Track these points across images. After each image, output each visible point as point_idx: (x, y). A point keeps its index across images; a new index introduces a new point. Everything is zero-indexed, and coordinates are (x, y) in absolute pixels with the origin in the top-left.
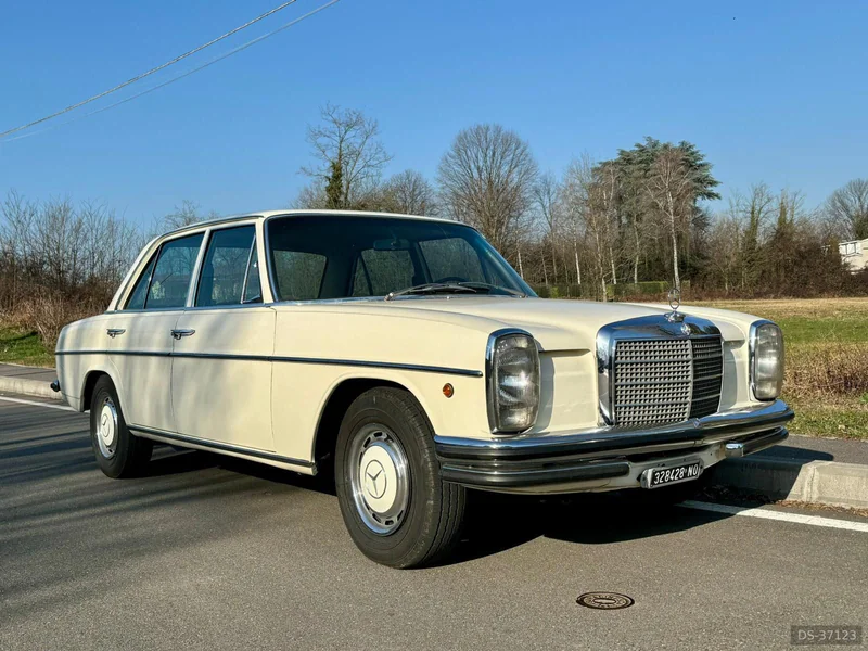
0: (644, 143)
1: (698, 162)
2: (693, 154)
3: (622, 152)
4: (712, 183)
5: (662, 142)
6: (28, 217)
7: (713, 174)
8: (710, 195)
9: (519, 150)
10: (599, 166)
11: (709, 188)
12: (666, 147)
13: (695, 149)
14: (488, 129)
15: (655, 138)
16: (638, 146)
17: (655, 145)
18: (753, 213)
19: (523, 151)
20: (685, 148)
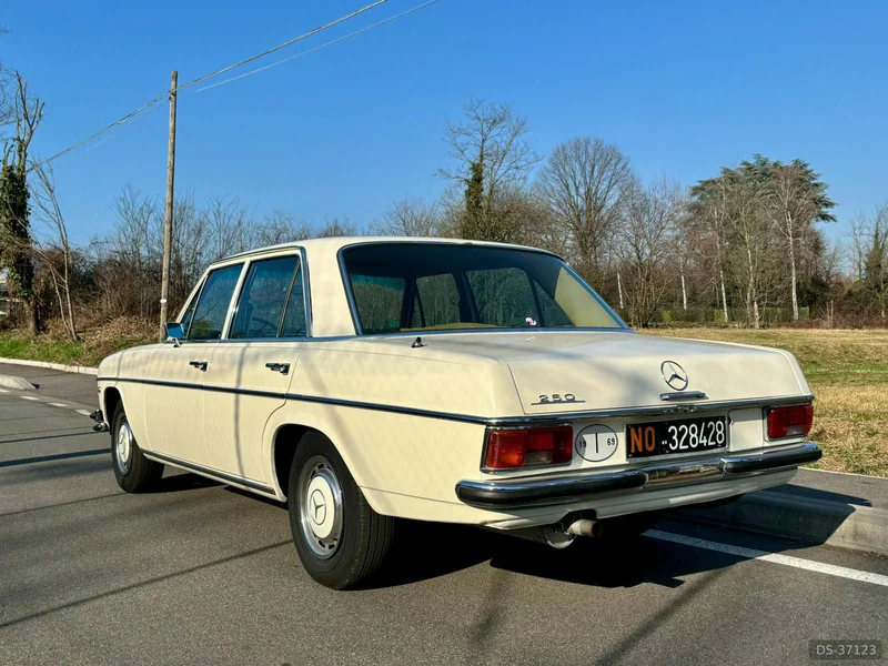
0: (752, 161)
1: (812, 182)
2: (807, 172)
3: (726, 171)
4: (827, 205)
5: (772, 160)
6: (146, 215)
7: (829, 194)
8: (825, 217)
9: (620, 166)
10: (699, 184)
11: (824, 210)
12: (776, 165)
13: (809, 168)
14: (587, 143)
15: (764, 156)
16: (745, 163)
17: (764, 164)
18: (876, 236)
19: (624, 167)
20: (799, 165)
